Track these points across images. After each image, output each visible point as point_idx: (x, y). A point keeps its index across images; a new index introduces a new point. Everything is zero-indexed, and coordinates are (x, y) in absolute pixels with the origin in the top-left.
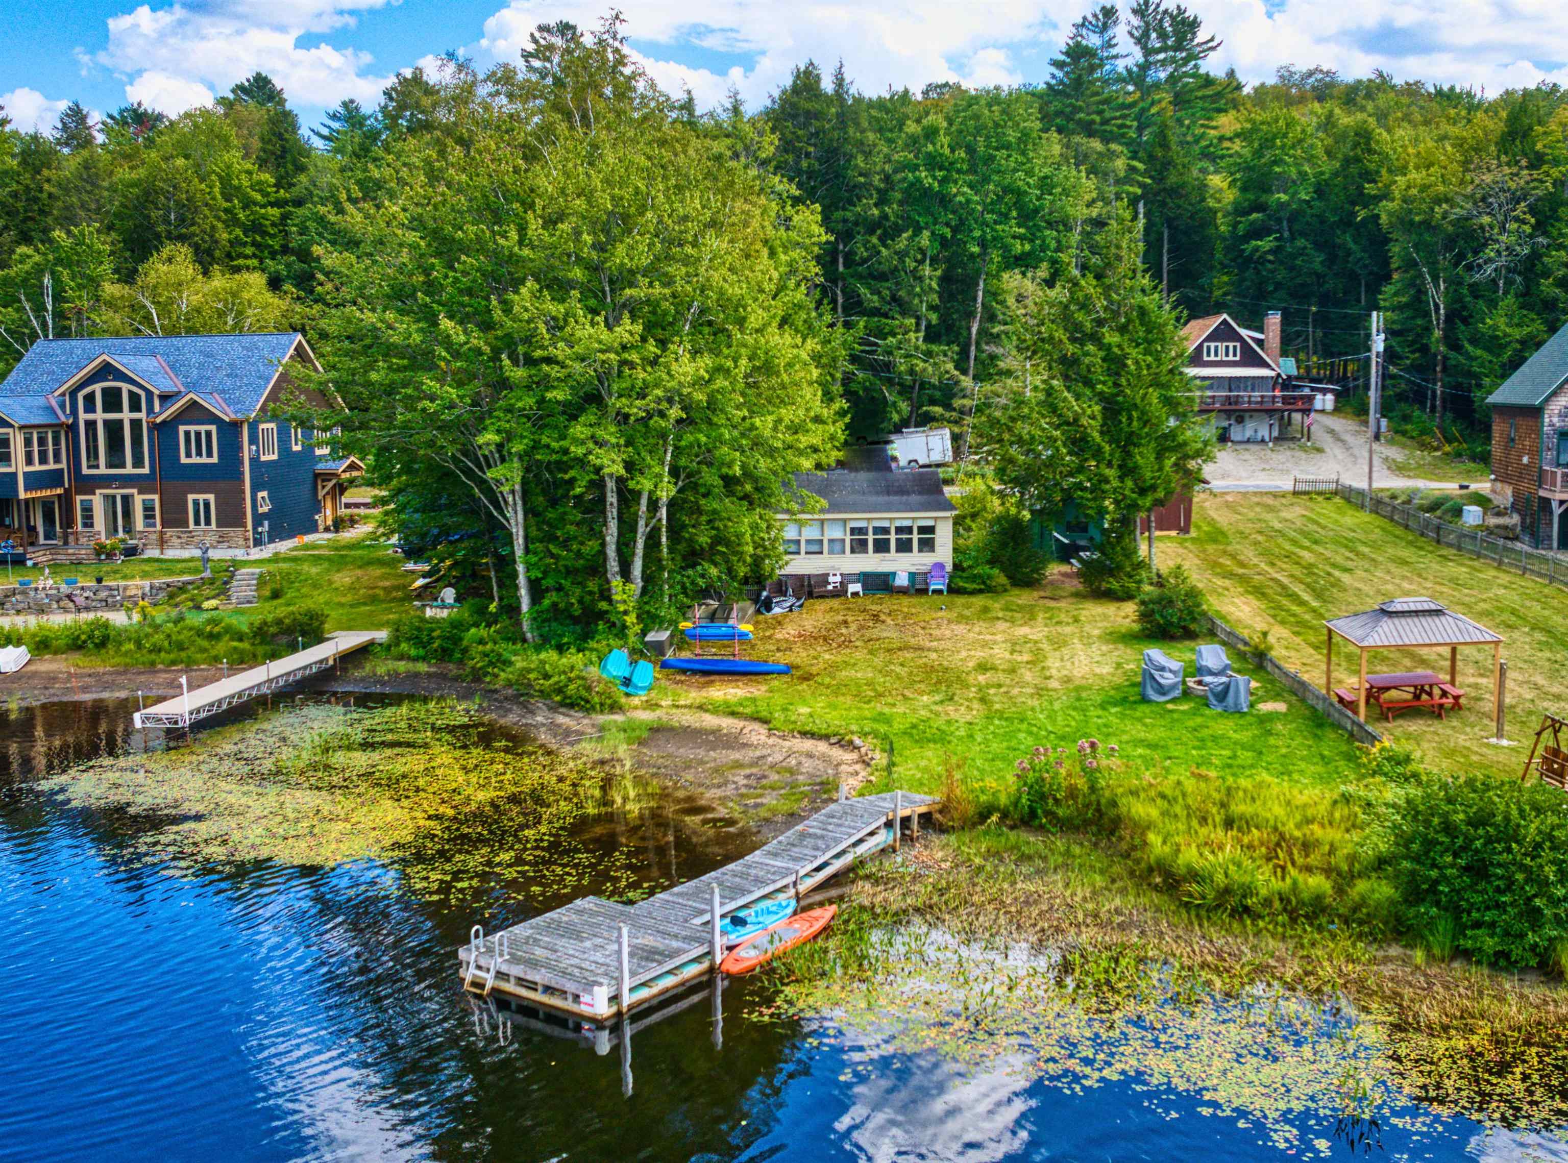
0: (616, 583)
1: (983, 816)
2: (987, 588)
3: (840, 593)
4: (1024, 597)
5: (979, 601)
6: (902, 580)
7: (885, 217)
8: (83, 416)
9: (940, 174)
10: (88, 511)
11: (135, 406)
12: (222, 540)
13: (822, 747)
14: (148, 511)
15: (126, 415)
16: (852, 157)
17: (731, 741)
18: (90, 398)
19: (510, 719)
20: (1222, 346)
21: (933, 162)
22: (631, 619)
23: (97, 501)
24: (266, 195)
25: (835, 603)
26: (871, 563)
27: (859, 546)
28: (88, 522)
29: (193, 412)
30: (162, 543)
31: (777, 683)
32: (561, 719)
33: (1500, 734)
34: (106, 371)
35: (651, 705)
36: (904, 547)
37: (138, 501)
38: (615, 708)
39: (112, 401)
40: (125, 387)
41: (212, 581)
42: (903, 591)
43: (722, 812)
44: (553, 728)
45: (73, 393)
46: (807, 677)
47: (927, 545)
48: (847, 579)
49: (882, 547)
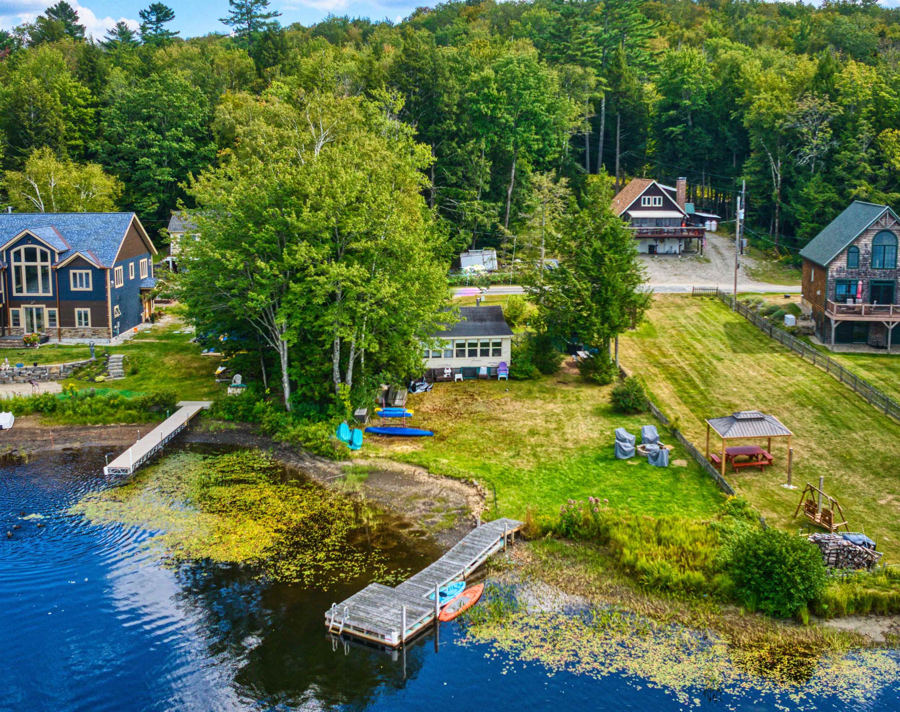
0: (339, 385)
2: (529, 377)
3: (450, 379)
4: (548, 382)
5: (525, 385)
6: (483, 372)
7: (459, 130)
8: (14, 264)
9: (491, 106)
10: (16, 316)
11: (44, 257)
12: (95, 334)
13: (457, 485)
14: (52, 316)
15: (39, 264)
16: (441, 95)
17: (410, 480)
18: (18, 254)
19: (291, 464)
20: (652, 198)
21: (488, 99)
22: (347, 404)
23: (22, 311)
24: (86, 100)
25: (448, 385)
26: (467, 362)
27: (460, 354)
28: (17, 323)
29: (79, 263)
30: (60, 335)
31: (428, 442)
32: (319, 464)
33: (789, 482)
34: (28, 238)
35: (365, 456)
36: (485, 353)
37: (46, 311)
38: (346, 458)
39: (31, 255)
40: (38, 248)
41: (97, 363)
42: (484, 378)
43: (416, 527)
44: (317, 470)
45: (8, 250)
46: (442, 439)
47: (497, 352)
48: (454, 371)
49: (473, 353)
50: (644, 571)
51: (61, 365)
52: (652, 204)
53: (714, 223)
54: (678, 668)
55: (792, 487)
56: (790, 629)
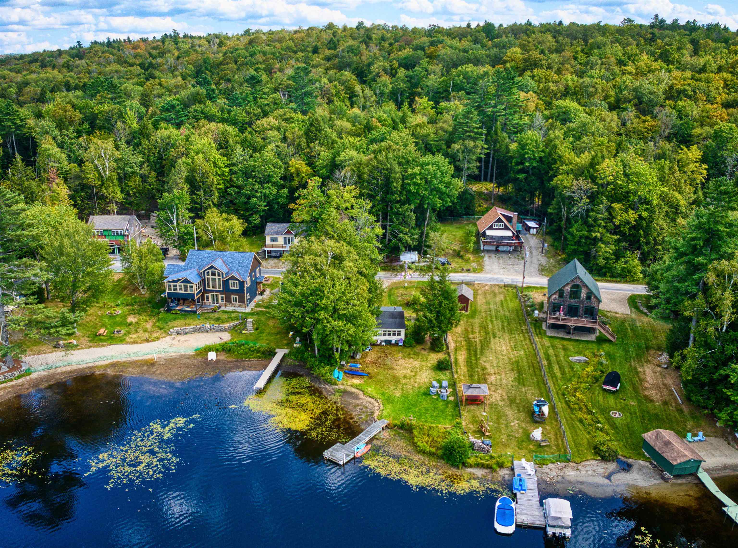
0: (335, 353)
1: (395, 426)
2: (411, 346)
3: (380, 345)
4: (418, 348)
5: (408, 350)
6: (393, 342)
7: (401, 200)
8: (206, 277)
9: (417, 187)
10: (208, 297)
11: (219, 275)
12: (240, 306)
13: (372, 401)
14: (222, 298)
15: (217, 277)
17: (356, 397)
18: (208, 273)
19: (317, 385)
20: (499, 224)
21: (415, 184)
22: (338, 360)
23: (210, 295)
25: (379, 347)
26: (387, 338)
27: (384, 335)
28: (208, 301)
29: (233, 278)
30: (225, 305)
31: (366, 379)
32: (327, 386)
33: (484, 412)
34: (212, 267)
35: (343, 384)
36: (394, 335)
37: (220, 296)
38: (336, 384)
39: (213, 274)
40: (217, 271)
41: (242, 323)
42: (393, 345)
43: (355, 419)
44: (325, 388)
45: (204, 271)
46: (371, 378)
47: (399, 335)
48: (382, 341)
49: (389, 335)
50: (419, 447)
51: (228, 325)
52: (498, 227)
53: (535, 230)
54: (417, 479)
55: (485, 414)
56: (454, 470)
